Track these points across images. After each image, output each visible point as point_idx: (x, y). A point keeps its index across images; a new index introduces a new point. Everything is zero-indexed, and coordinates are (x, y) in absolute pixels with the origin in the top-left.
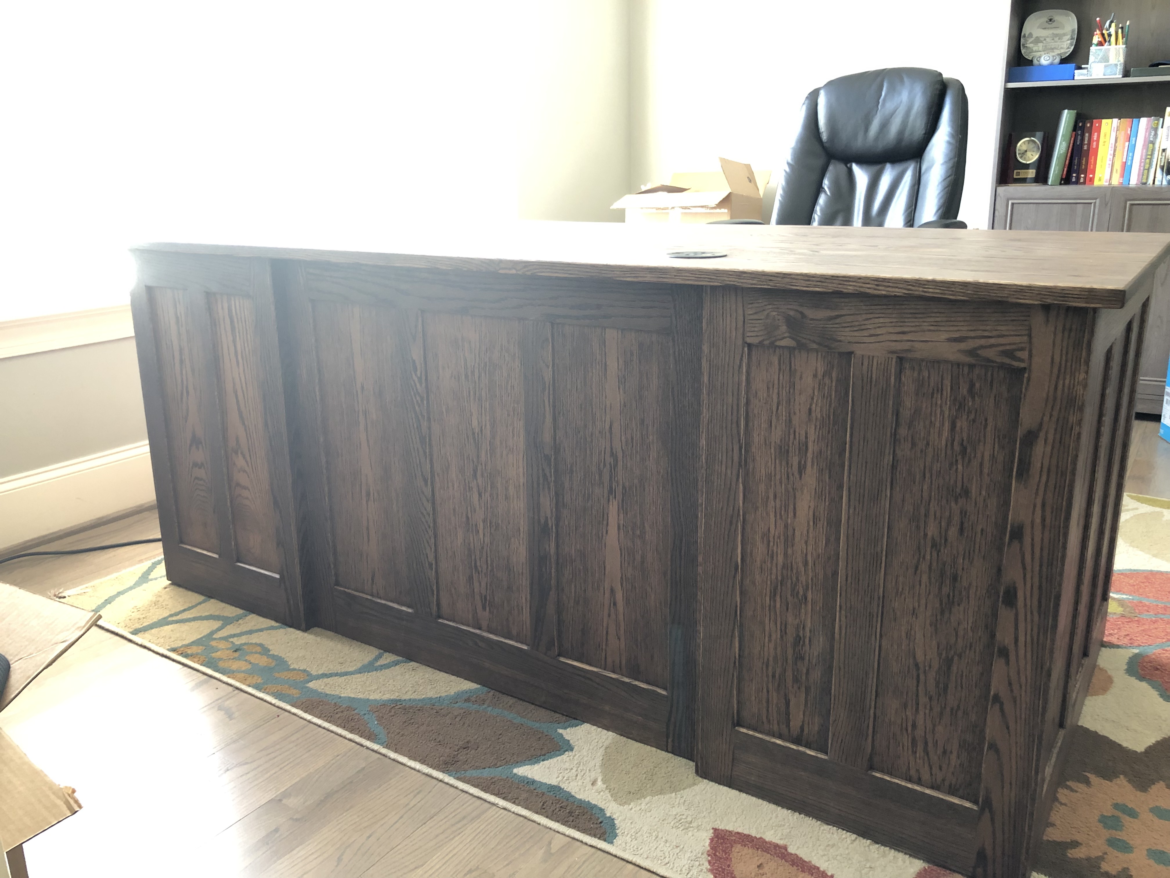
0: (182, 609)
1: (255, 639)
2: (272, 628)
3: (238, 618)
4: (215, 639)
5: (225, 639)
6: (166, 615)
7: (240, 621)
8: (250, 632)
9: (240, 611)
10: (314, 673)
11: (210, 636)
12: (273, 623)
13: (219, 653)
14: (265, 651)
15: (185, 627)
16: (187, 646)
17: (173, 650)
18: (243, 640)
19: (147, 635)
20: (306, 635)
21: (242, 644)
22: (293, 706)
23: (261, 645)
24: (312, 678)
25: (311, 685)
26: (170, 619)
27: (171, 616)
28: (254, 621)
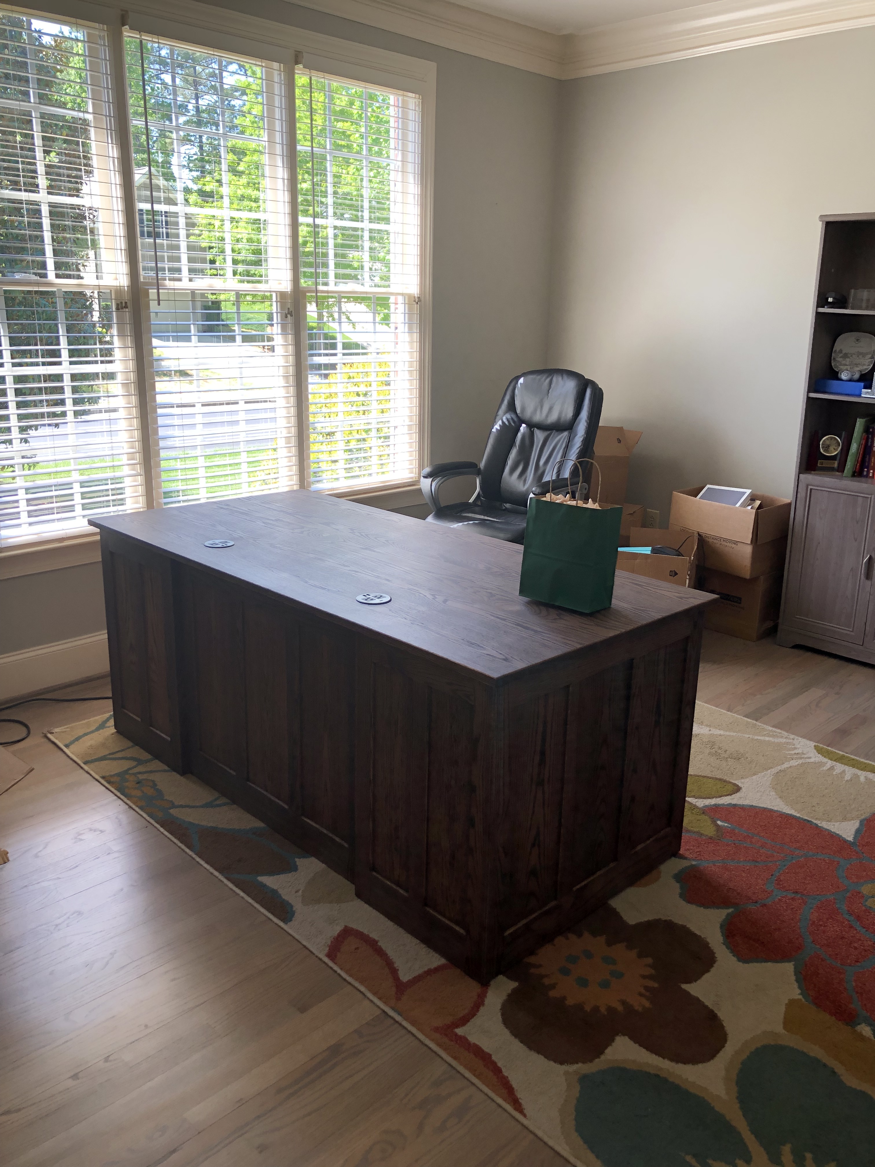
0: (117, 750)
1: (152, 777)
2: (165, 771)
3: (147, 761)
4: (130, 773)
5: (135, 774)
6: (107, 753)
7: (148, 764)
8: (151, 772)
9: (150, 757)
10: (176, 803)
11: (126, 772)
12: (166, 768)
13: (127, 784)
14: (154, 785)
15: (115, 763)
16: (111, 776)
17: (103, 778)
18: (144, 776)
19: (92, 765)
20: (182, 778)
21: (143, 779)
22: (156, 822)
23: (153, 781)
24: (174, 806)
25: (172, 811)
26: (108, 757)
27: (110, 754)
28: (157, 765)
